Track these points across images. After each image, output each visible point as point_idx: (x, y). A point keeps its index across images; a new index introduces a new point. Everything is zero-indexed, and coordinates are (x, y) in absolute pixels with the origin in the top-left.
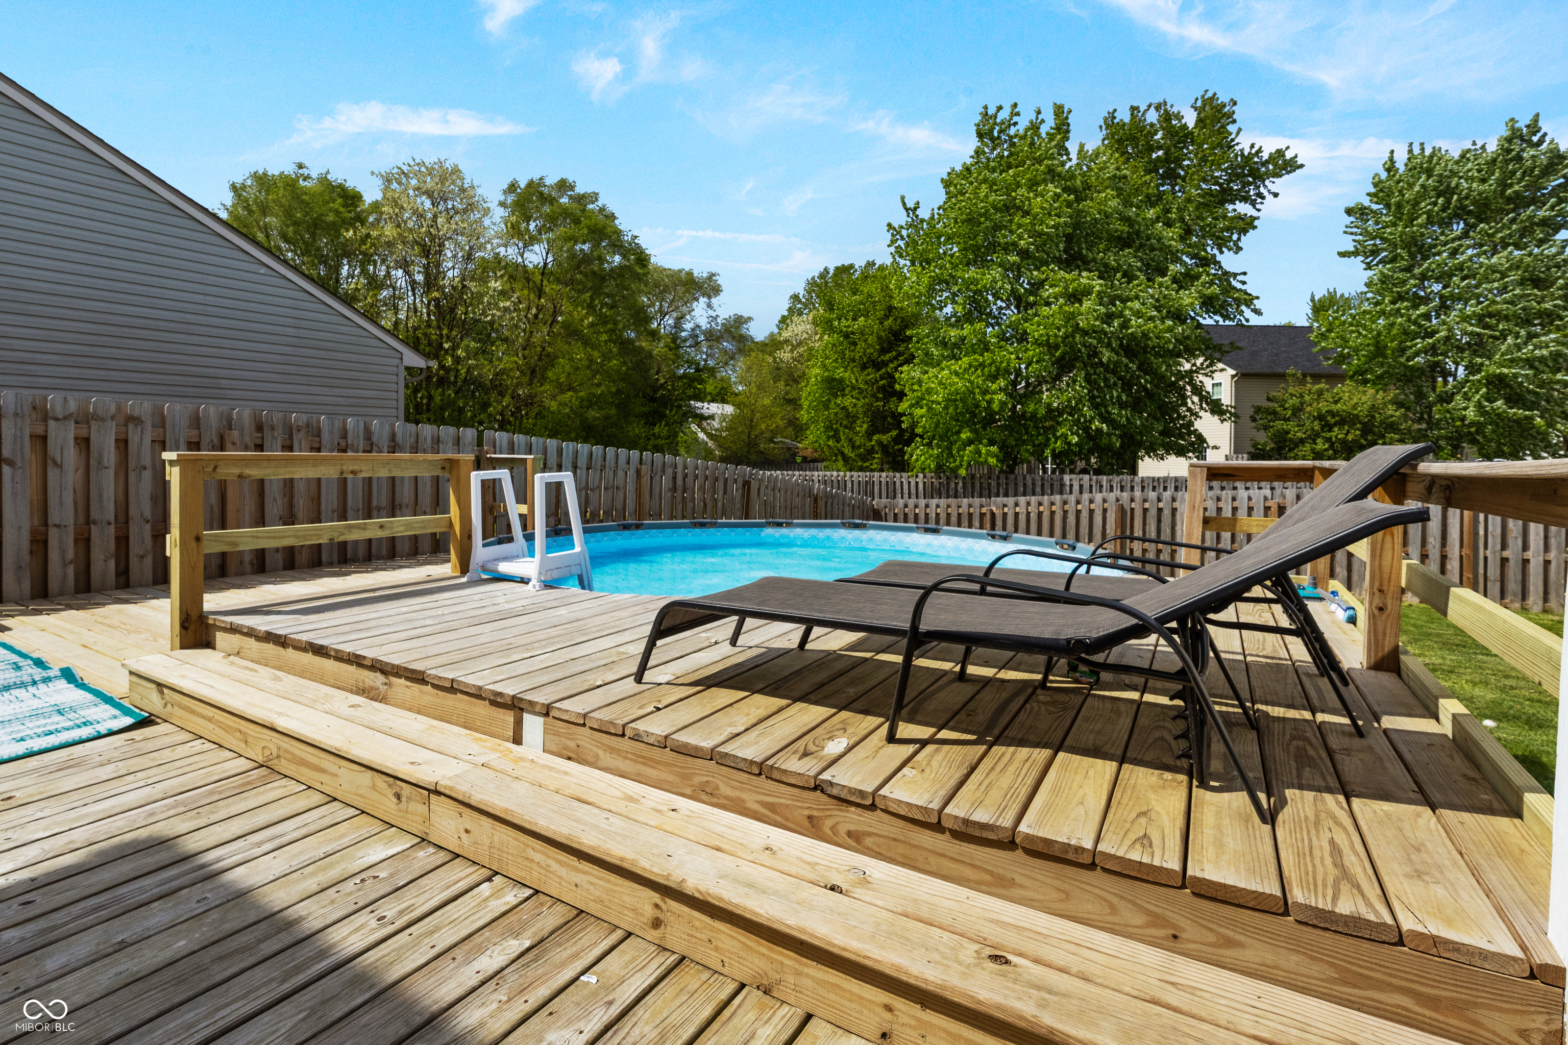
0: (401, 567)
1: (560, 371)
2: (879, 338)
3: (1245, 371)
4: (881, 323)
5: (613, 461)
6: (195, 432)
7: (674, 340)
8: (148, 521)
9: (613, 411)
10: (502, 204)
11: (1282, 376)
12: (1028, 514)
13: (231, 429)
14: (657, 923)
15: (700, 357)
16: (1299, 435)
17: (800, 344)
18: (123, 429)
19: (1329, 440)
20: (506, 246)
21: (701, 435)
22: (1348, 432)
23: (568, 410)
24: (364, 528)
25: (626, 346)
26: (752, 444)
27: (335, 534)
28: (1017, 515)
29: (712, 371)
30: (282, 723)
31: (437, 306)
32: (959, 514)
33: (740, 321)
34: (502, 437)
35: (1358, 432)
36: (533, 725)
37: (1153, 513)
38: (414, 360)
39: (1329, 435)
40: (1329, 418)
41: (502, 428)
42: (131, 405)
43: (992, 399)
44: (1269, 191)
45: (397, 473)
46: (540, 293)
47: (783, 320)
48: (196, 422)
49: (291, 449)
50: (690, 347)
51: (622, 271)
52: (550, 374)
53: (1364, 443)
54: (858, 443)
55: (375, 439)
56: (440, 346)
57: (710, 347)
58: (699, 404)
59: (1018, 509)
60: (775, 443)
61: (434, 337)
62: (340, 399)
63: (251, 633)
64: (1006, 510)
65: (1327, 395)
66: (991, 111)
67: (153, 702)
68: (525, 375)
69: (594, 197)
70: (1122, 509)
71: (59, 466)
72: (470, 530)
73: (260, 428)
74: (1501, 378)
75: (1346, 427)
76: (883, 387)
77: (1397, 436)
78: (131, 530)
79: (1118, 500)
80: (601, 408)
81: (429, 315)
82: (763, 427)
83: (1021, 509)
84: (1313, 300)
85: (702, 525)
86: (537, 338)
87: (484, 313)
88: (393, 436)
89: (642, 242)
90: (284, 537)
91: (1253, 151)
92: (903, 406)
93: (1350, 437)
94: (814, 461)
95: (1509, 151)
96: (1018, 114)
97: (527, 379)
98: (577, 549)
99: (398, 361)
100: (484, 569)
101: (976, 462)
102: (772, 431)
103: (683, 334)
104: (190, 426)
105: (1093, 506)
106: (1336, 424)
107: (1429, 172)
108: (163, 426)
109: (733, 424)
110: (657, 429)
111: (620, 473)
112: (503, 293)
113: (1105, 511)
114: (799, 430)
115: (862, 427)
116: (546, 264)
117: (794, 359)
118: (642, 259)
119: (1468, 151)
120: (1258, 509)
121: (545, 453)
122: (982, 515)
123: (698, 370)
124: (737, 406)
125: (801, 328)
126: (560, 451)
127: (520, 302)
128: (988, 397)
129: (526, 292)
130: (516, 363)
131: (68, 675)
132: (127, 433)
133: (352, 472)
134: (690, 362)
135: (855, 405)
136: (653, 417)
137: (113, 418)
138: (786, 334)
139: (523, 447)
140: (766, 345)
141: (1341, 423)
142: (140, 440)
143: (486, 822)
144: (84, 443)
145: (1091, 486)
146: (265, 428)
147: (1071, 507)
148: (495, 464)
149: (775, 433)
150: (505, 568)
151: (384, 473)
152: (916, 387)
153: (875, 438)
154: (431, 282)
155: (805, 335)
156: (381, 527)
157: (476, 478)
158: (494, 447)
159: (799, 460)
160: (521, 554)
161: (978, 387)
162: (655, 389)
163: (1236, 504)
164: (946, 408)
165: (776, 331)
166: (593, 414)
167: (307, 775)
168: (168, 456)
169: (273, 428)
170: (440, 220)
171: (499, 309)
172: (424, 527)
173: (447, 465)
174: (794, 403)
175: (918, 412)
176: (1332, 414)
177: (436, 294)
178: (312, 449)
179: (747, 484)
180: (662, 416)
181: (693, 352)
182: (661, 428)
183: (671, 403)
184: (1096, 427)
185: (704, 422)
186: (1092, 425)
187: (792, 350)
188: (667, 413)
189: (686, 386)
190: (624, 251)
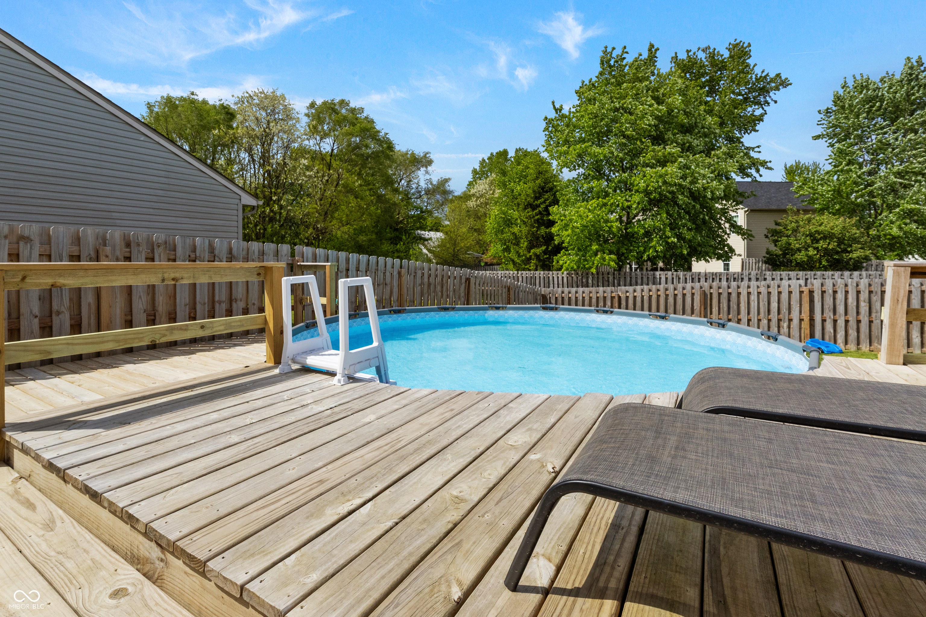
0: (235, 345)
1: (342, 213)
2: (534, 191)
3: (752, 208)
5: (383, 265)
6: (76, 248)
7: (407, 195)
8: (36, 317)
9: (374, 236)
10: (307, 115)
11: (784, 211)
12: (643, 297)
13: (105, 245)
15: (424, 206)
16: (797, 245)
17: (481, 196)
18: (15, 246)
19: (816, 249)
20: (309, 140)
21: (425, 251)
22: (829, 243)
23: (347, 236)
24: (185, 329)
25: (380, 198)
26: (455, 256)
27: (157, 337)
28: (635, 297)
29: (430, 213)
31: (269, 174)
32: (598, 298)
33: (445, 181)
34: (308, 250)
35: (836, 244)
37: (725, 296)
38: (248, 200)
39: (816, 245)
40: (816, 235)
41: (307, 245)
42: (21, 228)
43: (612, 226)
44: (772, 100)
45: (217, 279)
46: (329, 166)
47: (470, 184)
48: (77, 240)
49: (153, 260)
50: (416, 198)
51: (376, 156)
52: (336, 215)
53: (840, 250)
54: (522, 254)
55: (217, 252)
56: (271, 199)
57: (428, 199)
58: (423, 232)
59: (635, 294)
60: (469, 254)
61: (267, 193)
62: (198, 226)
64: (628, 294)
65: (814, 221)
66: (609, 50)
68: (321, 215)
69: (362, 110)
70: (704, 294)
72: (282, 327)
73: (128, 245)
74: (911, 211)
75: (828, 241)
76: (538, 220)
77: (860, 246)
78: (22, 323)
79: (701, 288)
80: (367, 235)
81: (264, 180)
82: (462, 245)
83: (638, 294)
84: (786, 167)
85: (446, 309)
86: (328, 193)
87: (297, 179)
88: (230, 251)
89: (391, 137)
90: (103, 342)
91: (763, 75)
92: (554, 230)
93: (830, 247)
94: (492, 264)
95: (911, 75)
96: (627, 53)
97: (322, 217)
98: (375, 344)
99: (239, 201)
100: (294, 361)
101: (602, 264)
102: (467, 247)
103: (413, 191)
104: (72, 243)
105: (685, 292)
106: (821, 239)
107: (867, 87)
108: (49, 243)
109: (442, 244)
110: (398, 247)
111: (388, 274)
112: (308, 168)
113: (693, 294)
114: (483, 247)
115: (524, 244)
116: (333, 150)
117: (477, 206)
118: (390, 146)
119: (885, 77)
120: (796, 293)
121: (338, 261)
122: (612, 298)
123: (422, 212)
124: (446, 233)
125: (482, 187)
126: (348, 260)
127: (318, 172)
128: (609, 224)
129: (322, 166)
130: (316, 208)
132: (18, 249)
133: (173, 279)
134: (417, 208)
135: (520, 231)
136: (395, 241)
137: (6, 237)
138: (473, 191)
139: (322, 258)
140: (461, 197)
141: (825, 238)
142: (30, 254)
145: (673, 278)
146: (132, 245)
147: (670, 292)
148: (303, 270)
149: (469, 248)
150: (312, 361)
151: (203, 279)
152: (563, 218)
153: (532, 251)
155: (484, 191)
156: (202, 327)
157: (286, 282)
158: (303, 257)
159: (483, 264)
160: (325, 347)
161: (603, 218)
162: (398, 223)
163: (780, 290)
164: (582, 231)
165: (466, 190)
166: (362, 238)
169: (138, 245)
170: (272, 124)
171: (306, 176)
172: (242, 326)
173: (262, 272)
174: (480, 231)
175: (565, 233)
176: (817, 232)
177: (268, 168)
179: (468, 280)
180: (401, 239)
181: (419, 201)
182: (400, 246)
183: (406, 232)
184: (672, 242)
185: (426, 243)
186: (670, 241)
187: (477, 200)
188: (404, 237)
189: (415, 222)
190: (380, 142)
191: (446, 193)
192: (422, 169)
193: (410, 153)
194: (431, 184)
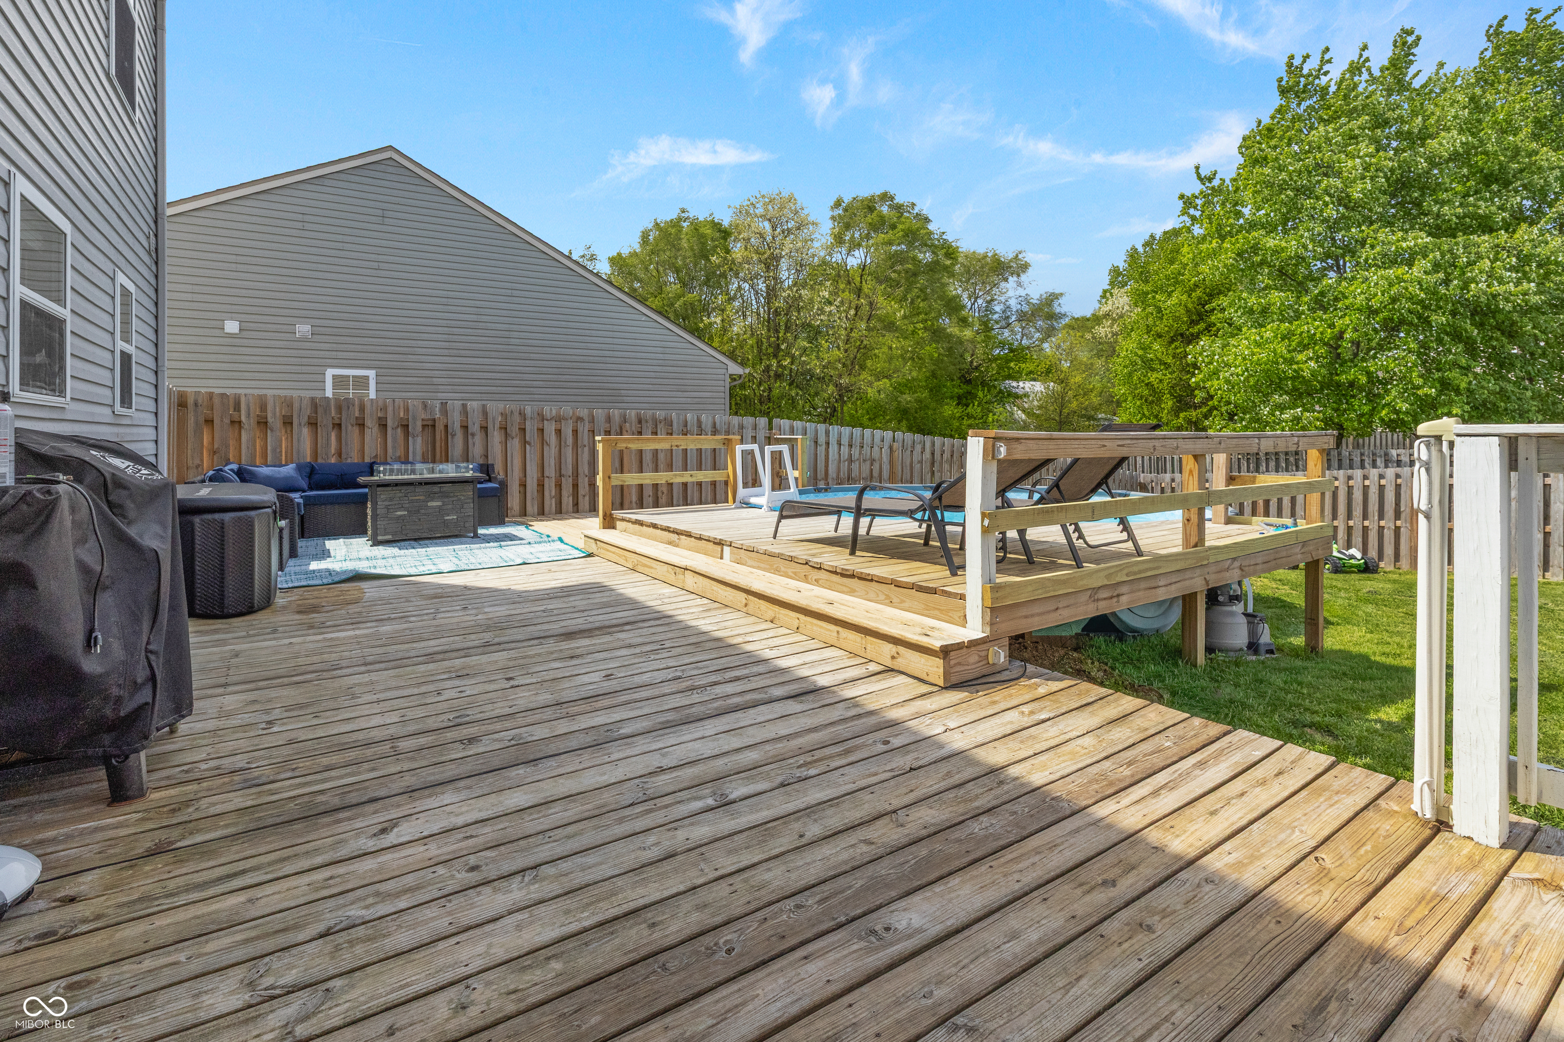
1: (876, 362)
2: (1188, 311)
4: (1190, 296)
5: (870, 439)
6: (609, 426)
7: (984, 325)
9: (926, 395)
10: (830, 218)
13: (625, 423)
14: (746, 605)
15: (1016, 340)
17: (1121, 317)
18: (575, 424)
21: (1018, 413)
23: (883, 396)
24: (682, 476)
25: (937, 334)
26: (1063, 422)
27: (668, 479)
29: (1028, 350)
30: (638, 551)
33: (1052, 298)
36: (727, 550)
38: (735, 369)
46: (859, 292)
47: (1105, 295)
48: (609, 419)
49: (656, 434)
50: (1002, 328)
51: (934, 267)
52: (868, 365)
55: (703, 427)
56: (778, 347)
57: (1023, 328)
58: (1014, 384)
61: (773, 340)
62: (684, 400)
63: (629, 521)
66: (1296, 62)
67: (593, 548)
69: (910, 204)
71: (548, 445)
72: (736, 479)
80: (914, 392)
86: (856, 333)
89: (949, 237)
90: (645, 479)
92: (1195, 380)
96: (1331, 59)
97: (847, 369)
98: (792, 490)
99: (723, 372)
100: (743, 501)
103: (996, 317)
104: (607, 423)
108: (594, 423)
109: (1043, 402)
110: (970, 410)
111: (876, 449)
114: (1117, 406)
116: (864, 266)
117: (1115, 334)
118: (951, 252)
123: (1012, 350)
125: (1121, 301)
127: (842, 305)
128: (1295, 366)
129: (847, 294)
130: (838, 356)
131: (561, 540)
132: (577, 427)
133: (690, 446)
134: (1002, 344)
135: (1161, 381)
136: (967, 398)
137: (571, 418)
138: (1106, 309)
140: (1088, 320)
142: (584, 429)
143: (701, 578)
144: (559, 432)
146: (643, 422)
147: (1357, 482)
148: (780, 443)
150: (753, 500)
151: (693, 447)
152: (1209, 360)
153: (1182, 415)
154: (771, 293)
155: (1123, 309)
156: (691, 476)
157: (739, 448)
161: (1282, 357)
162: (971, 370)
165: (1097, 305)
166: (906, 398)
167: (646, 571)
168: (598, 438)
169: (647, 422)
170: (779, 240)
173: (726, 442)
178: (668, 434)
180: (975, 396)
181: (1006, 333)
182: (974, 409)
183: (984, 384)
184: (1426, 395)
185: (1018, 401)
186: (1420, 392)
187: (1111, 326)
188: (980, 394)
189: (1000, 368)
190: (934, 249)
191: (1053, 317)
192: (1010, 278)
193: (990, 255)
194: (1028, 303)
